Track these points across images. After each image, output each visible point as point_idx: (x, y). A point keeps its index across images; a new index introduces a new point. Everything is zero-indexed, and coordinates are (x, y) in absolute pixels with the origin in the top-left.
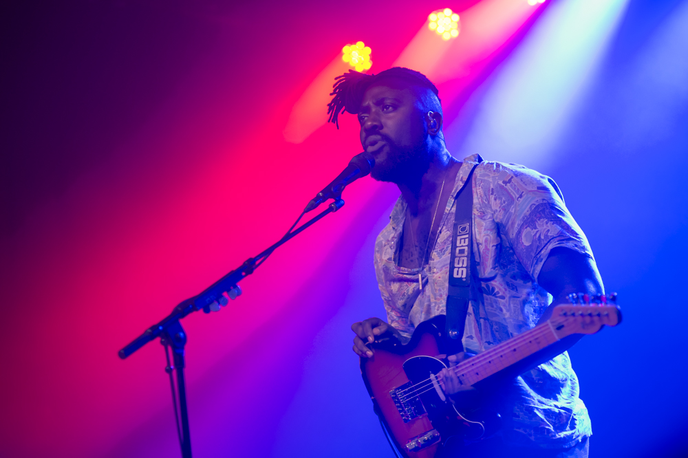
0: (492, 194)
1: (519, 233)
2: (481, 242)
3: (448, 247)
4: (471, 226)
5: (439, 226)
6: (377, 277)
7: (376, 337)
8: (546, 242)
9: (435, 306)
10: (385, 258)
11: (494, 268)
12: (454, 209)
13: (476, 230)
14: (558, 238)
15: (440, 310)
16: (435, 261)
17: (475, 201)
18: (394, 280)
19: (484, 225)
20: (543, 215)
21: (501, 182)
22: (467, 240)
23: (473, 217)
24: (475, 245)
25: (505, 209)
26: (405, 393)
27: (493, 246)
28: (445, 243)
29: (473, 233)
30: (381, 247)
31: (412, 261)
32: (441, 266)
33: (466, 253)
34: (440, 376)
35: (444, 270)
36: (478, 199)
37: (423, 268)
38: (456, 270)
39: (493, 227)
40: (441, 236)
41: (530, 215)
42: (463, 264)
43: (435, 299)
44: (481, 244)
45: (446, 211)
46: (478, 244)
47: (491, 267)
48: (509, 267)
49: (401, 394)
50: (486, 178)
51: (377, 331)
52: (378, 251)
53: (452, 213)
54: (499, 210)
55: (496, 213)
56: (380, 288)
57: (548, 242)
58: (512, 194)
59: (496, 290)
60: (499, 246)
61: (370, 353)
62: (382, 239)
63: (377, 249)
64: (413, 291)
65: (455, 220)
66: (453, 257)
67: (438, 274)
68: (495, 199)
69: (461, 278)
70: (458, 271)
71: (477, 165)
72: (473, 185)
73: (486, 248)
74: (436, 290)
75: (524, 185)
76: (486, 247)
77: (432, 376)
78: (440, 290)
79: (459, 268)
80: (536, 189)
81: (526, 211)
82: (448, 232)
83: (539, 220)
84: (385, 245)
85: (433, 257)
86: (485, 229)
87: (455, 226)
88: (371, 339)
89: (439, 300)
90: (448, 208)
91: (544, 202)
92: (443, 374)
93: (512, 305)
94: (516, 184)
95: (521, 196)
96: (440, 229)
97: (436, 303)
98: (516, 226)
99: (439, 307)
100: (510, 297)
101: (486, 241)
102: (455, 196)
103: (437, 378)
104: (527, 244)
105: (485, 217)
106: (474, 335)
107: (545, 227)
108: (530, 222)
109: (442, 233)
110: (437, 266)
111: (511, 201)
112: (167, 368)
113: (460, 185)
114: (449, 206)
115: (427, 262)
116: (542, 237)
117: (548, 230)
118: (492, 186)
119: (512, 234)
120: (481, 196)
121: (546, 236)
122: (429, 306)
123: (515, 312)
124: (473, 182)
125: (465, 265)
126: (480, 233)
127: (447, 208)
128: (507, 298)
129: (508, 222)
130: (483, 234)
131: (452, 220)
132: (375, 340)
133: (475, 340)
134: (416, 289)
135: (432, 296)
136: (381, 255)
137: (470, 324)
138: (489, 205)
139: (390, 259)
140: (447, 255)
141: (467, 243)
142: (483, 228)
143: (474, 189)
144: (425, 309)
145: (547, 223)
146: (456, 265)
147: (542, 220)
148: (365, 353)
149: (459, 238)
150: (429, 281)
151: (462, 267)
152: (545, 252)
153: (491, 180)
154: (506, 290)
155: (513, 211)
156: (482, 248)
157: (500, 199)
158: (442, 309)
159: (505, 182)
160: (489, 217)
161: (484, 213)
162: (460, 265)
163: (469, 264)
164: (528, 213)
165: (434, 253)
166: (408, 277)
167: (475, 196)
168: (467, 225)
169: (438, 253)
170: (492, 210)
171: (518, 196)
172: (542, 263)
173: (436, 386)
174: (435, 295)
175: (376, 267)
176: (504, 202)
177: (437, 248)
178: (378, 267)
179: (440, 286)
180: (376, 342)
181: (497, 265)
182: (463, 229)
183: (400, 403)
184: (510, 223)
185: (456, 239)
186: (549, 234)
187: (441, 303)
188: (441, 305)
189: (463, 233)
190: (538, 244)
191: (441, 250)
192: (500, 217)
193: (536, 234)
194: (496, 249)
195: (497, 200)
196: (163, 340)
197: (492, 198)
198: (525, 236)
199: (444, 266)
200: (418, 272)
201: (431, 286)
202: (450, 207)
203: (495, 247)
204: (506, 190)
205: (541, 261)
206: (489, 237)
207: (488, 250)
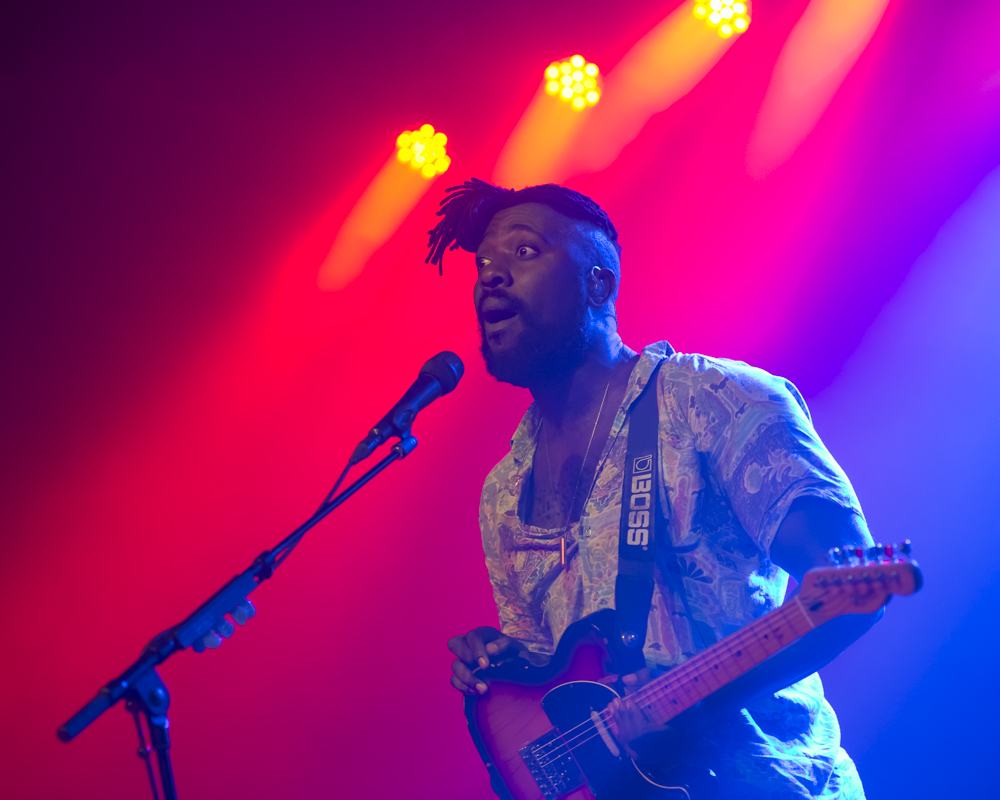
0: (692, 406)
1: (739, 472)
2: (672, 486)
3: (614, 494)
4: (655, 460)
5: (598, 459)
6: (484, 546)
7: (492, 658)
8: (785, 488)
9: (591, 593)
10: (501, 511)
11: (694, 530)
12: (625, 431)
13: (665, 465)
14: (806, 482)
15: (599, 599)
16: (591, 516)
17: (663, 417)
18: (518, 549)
19: (679, 457)
20: (779, 443)
21: (707, 387)
22: (649, 483)
23: (659, 444)
24: (662, 491)
25: (716, 432)
26: (547, 749)
27: (693, 493)
28: (610, 487)
29: (660, 470)
30: (494, 493)
31: (548, 517)
32: (600, 525)
33: (648, 505)
34: (608, 713)
35: (606, 532)
36: (668, 414)
37: (569, 528)
38: (630, 533)
39: (694, 461)
40: (602, 474)
41: (757, 441)
42: (643, 522)
43: (591, 581)
44: (672, 489)
45: (612, 434)
46: (667, 490)
47: (690, 527)
48: (719, 529)
49: (539, 752)
50: (681, 380)
51: (492, 648)
52: (487, 501)
53: (623, 437)
54: (704, 433)
55: (699, 439)
56: (487, 564)
57: (789, 488)
58: (726, 406)
59: (699, 566)
60: (703, 494)
61: (482, 687)
62: (495, 480)
63: (485, 496)
64: (550, 568)
65: (628, 449)
66: (625, 510)
67: (595, 539)
68: (698, 415)
69: (640, 546)
70: (634, 535)
71: (664, 359)
72: (659, 391)
73: (682, 497)
74: (591, 566)
75: (746, 393)
76: (681, 494)
77: (595, 715)
78: (598, 566)
79: (636, 529)
80: (767, 399)
81: (750, 435)
82: (616, 469)
83: (773, 450)
84: (500, 490)
85: (587, 510)
86: (680, 464)
87: (629, 459)
88: (484, 662)
89: (597, 582)
90: (615, 429)
91: (782, 420)
92: (614, 707)
93: (724, 593)
94: (733, 390)
95: (742, 411)
96: (601, 463)
97: (591, 588)
98: (734, 460)
99: (597, 595)
100: (721, 580)
101: (682, 484)
102: (627, 409)
103: (602, 717)
104: (752, 491)
105: (681, 444)
106: (661, 643)
107: (783, 462)
108: (757, 452)
109: (605, 470)
110: (593, 526)
111: (726, 418)
112: (141, 750)
113: (636, 391)
114: (617, 426)
115: (576, 518)
116: (779, 480)
117: (789, 468)
118: (691, 393)
119: (728, 474)
120: (672, 409)
121: (785, 478)
122: (580, 593)
123: (729, 605)
124: (659, 386)
125: (646, 524)
126: (671, 471)
127: (613, 428)
128: (716, 582)
129: (720, 453)
130: (675, 471)
131: (623, 448)
132: (491, 663)
133: (664, 651)
134: (555, 564)
135: (585, 576)
136: (494, 506)
137: (654, 625)
138: (686, 425)
139: (510, 513)
140: (614, 509)
141: (648, 488)
142: (677, 462)
143: (660, 398)
144: (574, 600)
145: (786, 456)
146: (631, 524)
147: (777, 450)
148: (474, 688)
149: (635, 479)
150: (581, 550)
151: (641, 528)
152: (783, 505)
153: (690, 383)
154: (714, 567)
155: (729, 436)
156: (674, 496)
157: (707, 414)
158: (602, 597)
159: (712, 386)
160: (687, 443)
161: (678, 438)
162: (638, 524)
163: (653, 523)
164: (754, 439)
165: (589, 504)
166: (542, 542)
167: (662, 410)
168: (649, 458)
169: (597, 504)
170: (692, 433)
171: (736, 410)
172: (779, 522)
173: (602, 731)
174: (590, 575)
175: (482, 528)
176: (714, 420)
177: (596, 495)
178: (487, 526)
179: (598, 559)
180: (493, 665)
181: (698, 525)
182: (643, 464)
183: (540, 769)
184: (723, 455)
185: (630, 481)
186: (790, 474)
187: (600, 588)
188: (600, 592)
189: (642, 470)
190: (771, 490)
191: (602, 499)
192: (705, 444)
193: (768, 473)
194: (698, 498)
195: (702, 417)
196: (130, 704)
197: (692, 412)
198: (750, 477)
199: (606, 526)
200: (560, 534)
201: (584, 560)
202: (619, 428)
203: (696, 495)
204: (716, 399)
205: (777, 520)
206: (686, 478)
207: (686, 499)
